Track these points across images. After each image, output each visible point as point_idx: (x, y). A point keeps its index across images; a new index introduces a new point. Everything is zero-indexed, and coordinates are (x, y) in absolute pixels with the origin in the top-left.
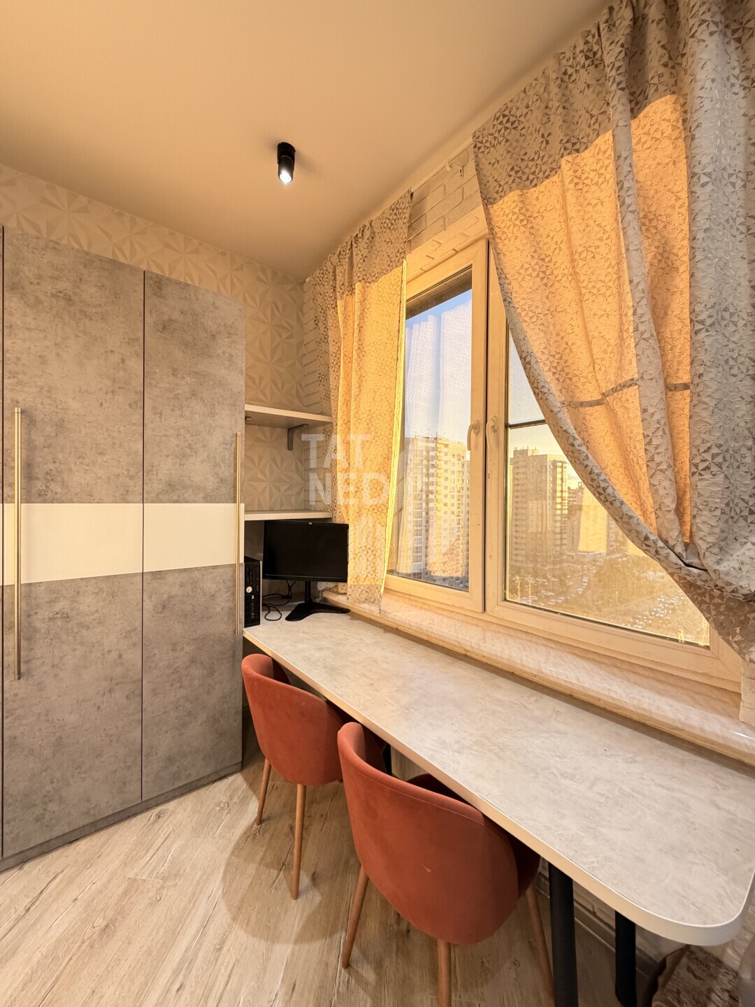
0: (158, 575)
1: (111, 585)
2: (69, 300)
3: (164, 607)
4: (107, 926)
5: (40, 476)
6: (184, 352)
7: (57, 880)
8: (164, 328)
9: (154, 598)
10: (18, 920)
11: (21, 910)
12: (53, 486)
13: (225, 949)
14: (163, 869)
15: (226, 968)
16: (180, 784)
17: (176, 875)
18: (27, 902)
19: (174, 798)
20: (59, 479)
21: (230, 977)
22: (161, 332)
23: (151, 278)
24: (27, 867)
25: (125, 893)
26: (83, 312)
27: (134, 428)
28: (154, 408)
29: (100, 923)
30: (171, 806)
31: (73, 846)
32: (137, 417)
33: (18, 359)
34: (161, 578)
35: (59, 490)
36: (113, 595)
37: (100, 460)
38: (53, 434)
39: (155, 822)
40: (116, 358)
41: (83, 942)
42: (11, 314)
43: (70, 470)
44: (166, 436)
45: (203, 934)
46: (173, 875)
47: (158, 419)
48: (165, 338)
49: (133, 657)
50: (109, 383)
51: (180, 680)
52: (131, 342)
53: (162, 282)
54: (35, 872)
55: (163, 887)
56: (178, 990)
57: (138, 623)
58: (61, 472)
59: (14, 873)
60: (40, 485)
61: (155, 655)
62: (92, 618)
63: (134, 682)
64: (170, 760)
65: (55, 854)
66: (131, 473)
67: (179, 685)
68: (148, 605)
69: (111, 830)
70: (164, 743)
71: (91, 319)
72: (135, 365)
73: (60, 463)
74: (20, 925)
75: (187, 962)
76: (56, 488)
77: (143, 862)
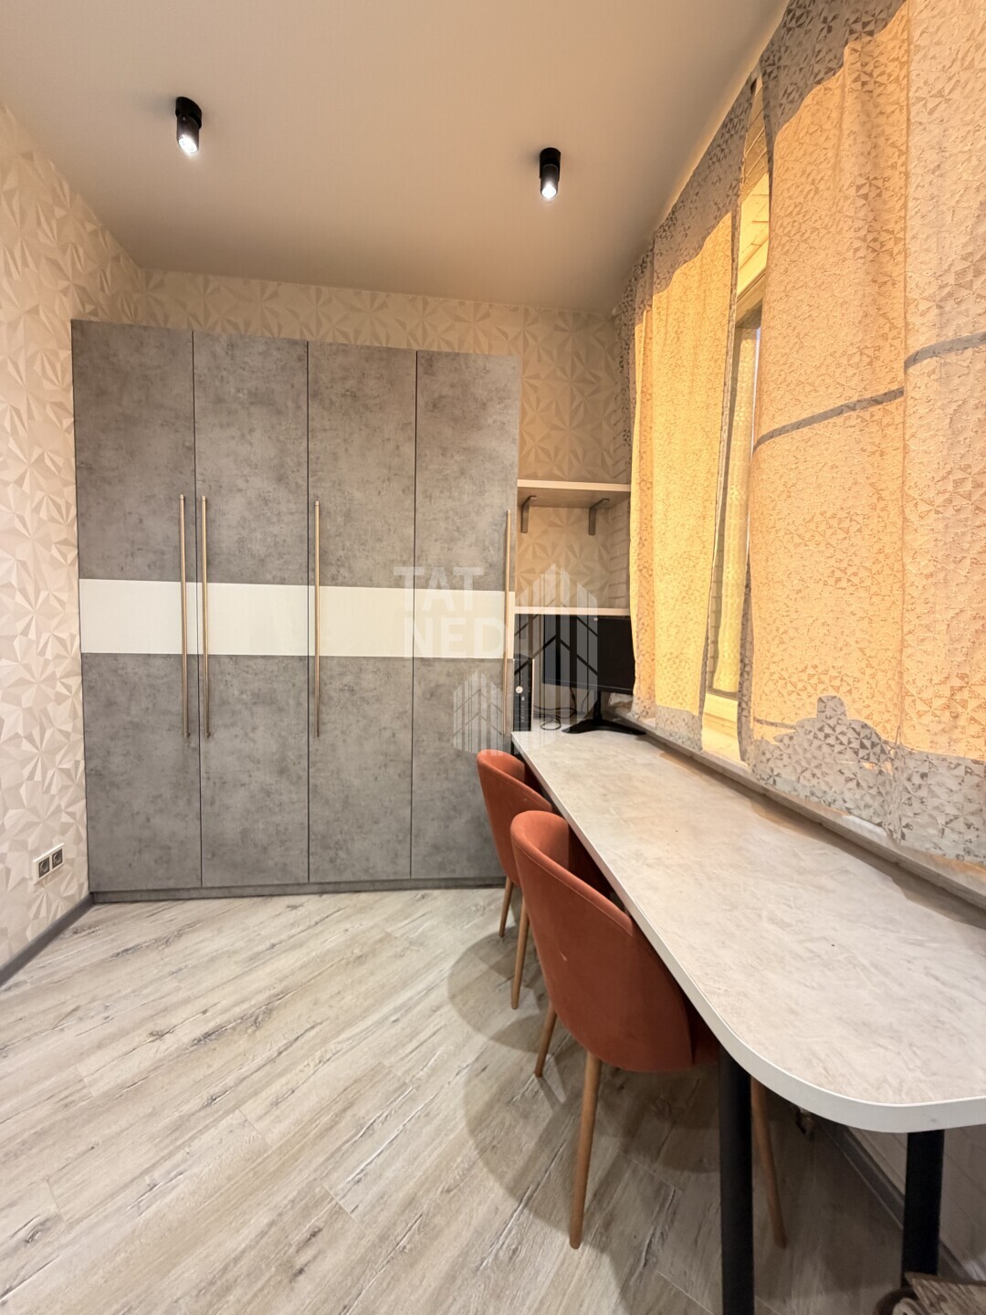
0: (426, 662)
1: (387, 665)
2: (354, 397)
3: (432, 695)
4: (361, 956)
5: (333, 562)
6: (453, 428)
7: (341, 912)
8: (435, 406)
9: (423, 683)
10: (310, 927)
11: (313, 922)
12: (342, 570)
13: (438, 1013)
14: (413, 936)
15: (435, 1026)
16: (445, 876)
17: (422, 944)
18: (317, 918)
19: (439, 888)
20: (347, 565)
21: (435, 1033)
22: (432, 411)
23: (423, 357)
24: (325, 896)
25: (381, 941)
26: (366, 406)
27: (407, 513)
28: (425, 491)
29: (357, 952)
30: (436, 893)
31: (356, 895)
32: (409, 502)
33: (318, 458)
34: (429, 665)
35: (347, 575)
36: (388, 675)
37: (378, 545)
38: (342, 524)
39: (419, 900)
40: (391, 446)
41: (343, 959)
42: (313, 420)
43: (355, 556)
44: (434, 519)
45: (426, 995)
46: (419, 943)
47: (428, 503)
48: (435, 417)
49: (404, 737)
50: (385, 471)
51: (446, 771)
52: (404, 427)
53: (433, 358)
54: (328, 902)
55: (408, 948)
56: (395, 1021)
57: (408, 707)
58: (347, 558)
59: (315, 898)
60: (333, 570)
61: (423, 741)
62: (371, 694)
63: (405, 762)
64: (436, 848)
65: (343, 896)
66: (404, 559)
67: (445, 775)
68: (418, 691)
69: (385, 893)
70: (431, 830)
71: (372, 411)
72: (408, 450)
73: (348, 550)
74: (309, 931)
75: (407, 1008)
76: (344, 572)
77: (400, 925)
